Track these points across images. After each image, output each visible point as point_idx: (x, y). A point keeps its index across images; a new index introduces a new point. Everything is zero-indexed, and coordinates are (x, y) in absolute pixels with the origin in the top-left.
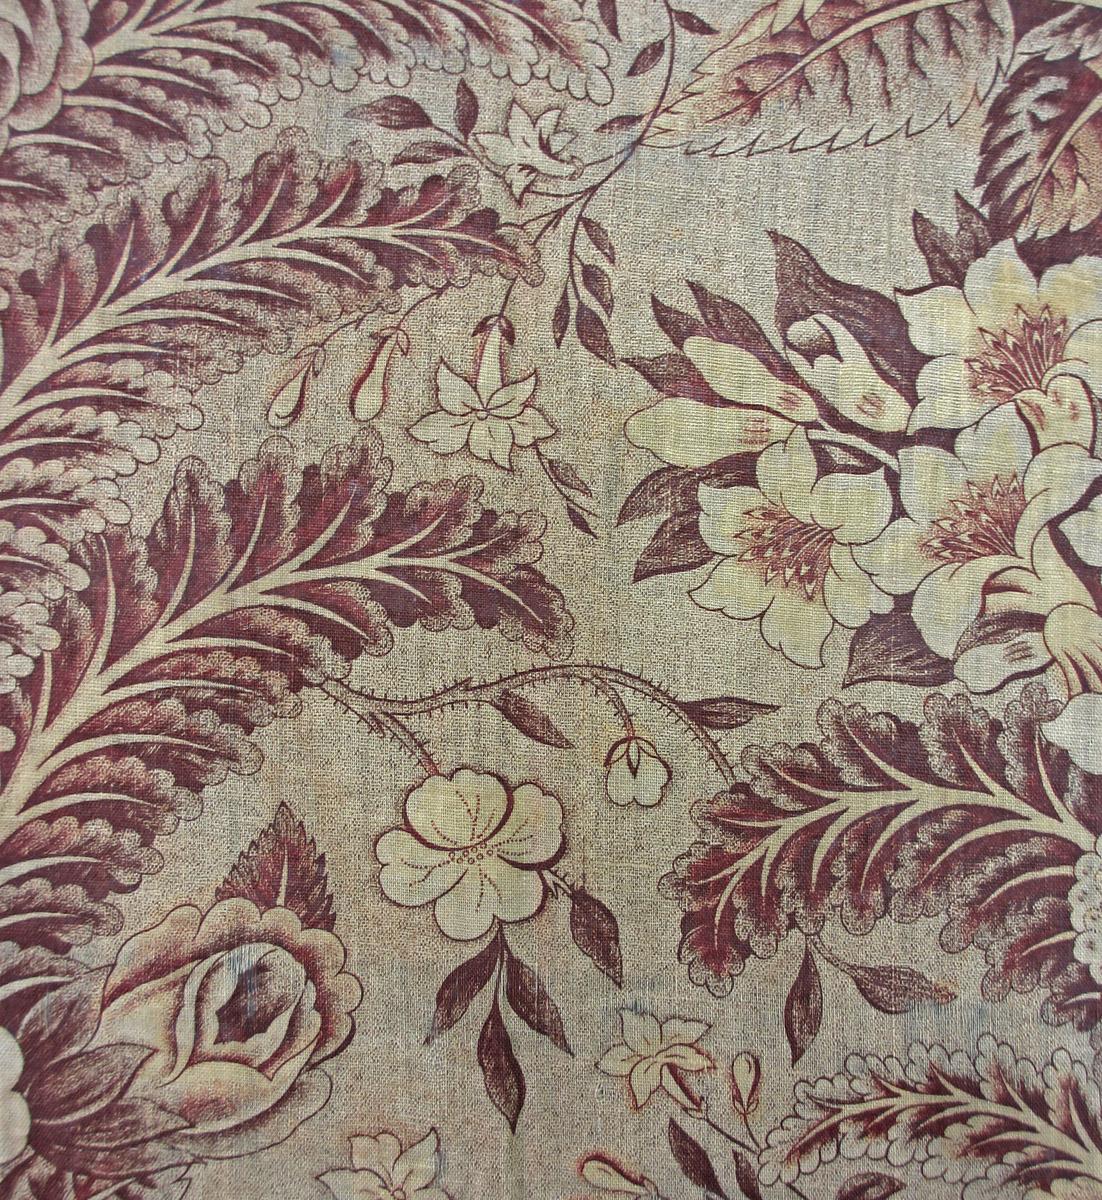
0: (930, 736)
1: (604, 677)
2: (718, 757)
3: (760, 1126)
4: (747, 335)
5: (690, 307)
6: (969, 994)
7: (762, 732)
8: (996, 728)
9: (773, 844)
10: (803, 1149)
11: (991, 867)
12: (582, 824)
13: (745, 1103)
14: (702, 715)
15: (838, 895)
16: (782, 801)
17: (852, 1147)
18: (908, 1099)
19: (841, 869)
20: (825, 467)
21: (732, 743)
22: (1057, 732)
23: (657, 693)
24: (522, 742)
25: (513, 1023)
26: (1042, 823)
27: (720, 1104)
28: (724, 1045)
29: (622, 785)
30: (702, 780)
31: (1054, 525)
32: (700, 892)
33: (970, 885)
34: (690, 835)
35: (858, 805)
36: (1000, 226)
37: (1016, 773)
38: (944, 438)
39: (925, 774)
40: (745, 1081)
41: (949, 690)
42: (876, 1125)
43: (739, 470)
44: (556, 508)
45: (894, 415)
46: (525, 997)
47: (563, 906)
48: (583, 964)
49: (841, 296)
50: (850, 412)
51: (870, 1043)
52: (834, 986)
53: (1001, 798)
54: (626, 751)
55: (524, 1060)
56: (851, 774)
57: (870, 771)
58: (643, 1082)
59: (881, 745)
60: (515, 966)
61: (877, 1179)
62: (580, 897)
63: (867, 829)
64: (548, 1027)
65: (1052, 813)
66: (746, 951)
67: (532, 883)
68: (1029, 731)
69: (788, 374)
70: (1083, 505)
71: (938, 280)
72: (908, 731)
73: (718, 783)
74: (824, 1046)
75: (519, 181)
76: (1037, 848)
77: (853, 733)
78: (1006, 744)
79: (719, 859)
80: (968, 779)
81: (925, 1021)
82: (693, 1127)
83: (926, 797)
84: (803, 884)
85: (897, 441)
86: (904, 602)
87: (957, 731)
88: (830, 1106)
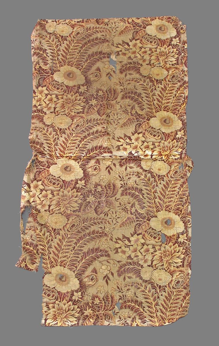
0: (132, 263)
1: (113, 259)
2: (119, 264)
3: (122, 285)
4: (121, 240)
5: (117, 238)
6: (134, 278)
7: (122, 263)
8: (136, 262)
9: (123, 269)
10: (125, 287)
11: (136, 270)
12: (112, 268)
13: (121, 284)
14: (118, 262)
15: (126, 272)
16: (123, 267)
17: (128, 287)
18: (131, 284)
19: (127, 270)
20: (125, 247)
21: (120, 263)
22: (139, 263)
23: (116, 260)
24: (108, 263)
25: (108, 280)
26: (139, 268)
27: (120, 285)
28: (120, 281)
29: (114, 266)
30: (118, 265)
31: (139, 250)
32: (118, 272)
33: (134, 272)
34: (118, 269)
35: (127, 267)
36: (136, 233)
37: (137, 265)
38: (132, 245)
39: (131, 265)
40: (121, 283)
41: (133, 260)
42: (129, 286)
43: (120, 248)
44: (110, 250)
45: (129, 244)
46: (108, 278)
47: (110, 273)
48: (112, 276)
49: (126, 238)
50: (127, 244)
51: (129, 281)
52: (126, 278)
53: (136, 266)
54: (114, 264)
55: (108, 282)
56: (127, 265)
57: (128, 265)
58: (115, 283)
59: (129, 263)
60: (108, 276)
61: (129, 289)
62: (112, 272)
63: (128, 268)
64: (110, 280)
65: (139, 267)
66: (121, 275)
67: (109, 271)
68: (138, 262)
69: (123, 242)
70: (141, 249)
71: (132, 236)
72: (130, 262)
73: (119, 266)
74: (126, 281)
75: (108, 231)
76: (138, 269)
77: (127, 263)
78: (136, 263)
79: (119, 270)
80: (134, 265)
81: (132, 279)
82: (118, 286)
83: (132, 266)
84: (124, 271)
85: (129, 246)
86: (130, 255)
87: (133, 262)
88: (126, 284)
